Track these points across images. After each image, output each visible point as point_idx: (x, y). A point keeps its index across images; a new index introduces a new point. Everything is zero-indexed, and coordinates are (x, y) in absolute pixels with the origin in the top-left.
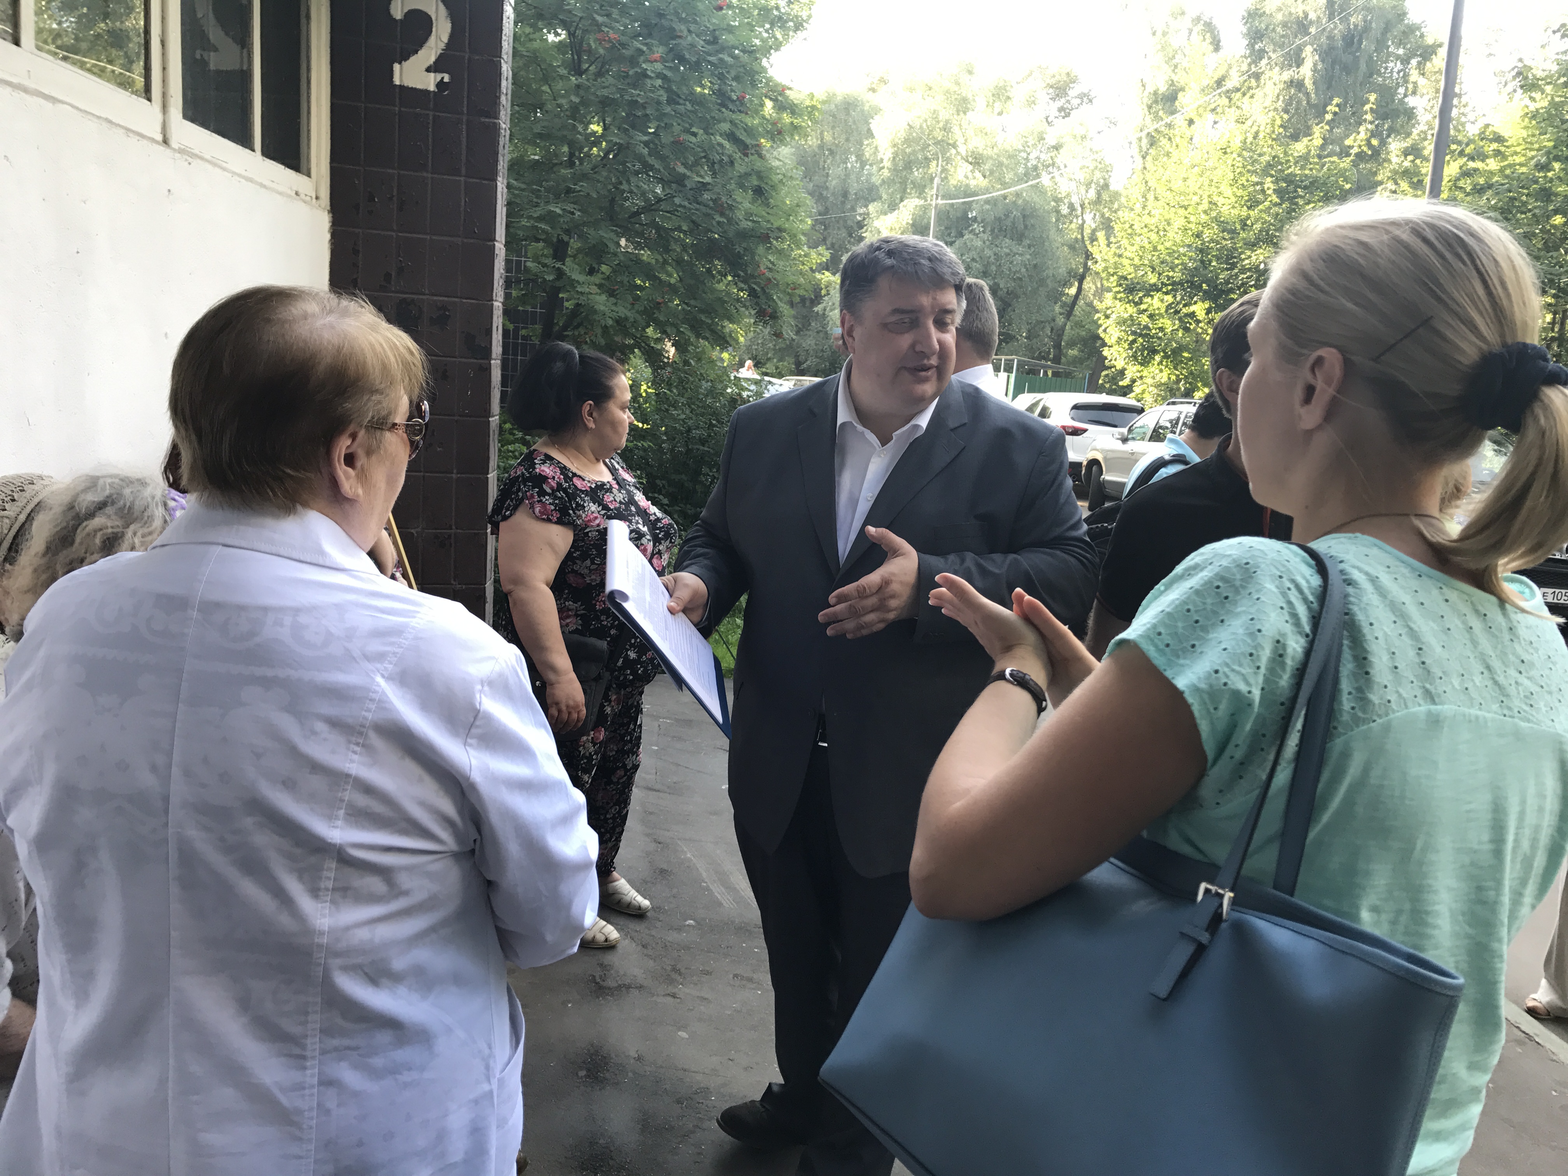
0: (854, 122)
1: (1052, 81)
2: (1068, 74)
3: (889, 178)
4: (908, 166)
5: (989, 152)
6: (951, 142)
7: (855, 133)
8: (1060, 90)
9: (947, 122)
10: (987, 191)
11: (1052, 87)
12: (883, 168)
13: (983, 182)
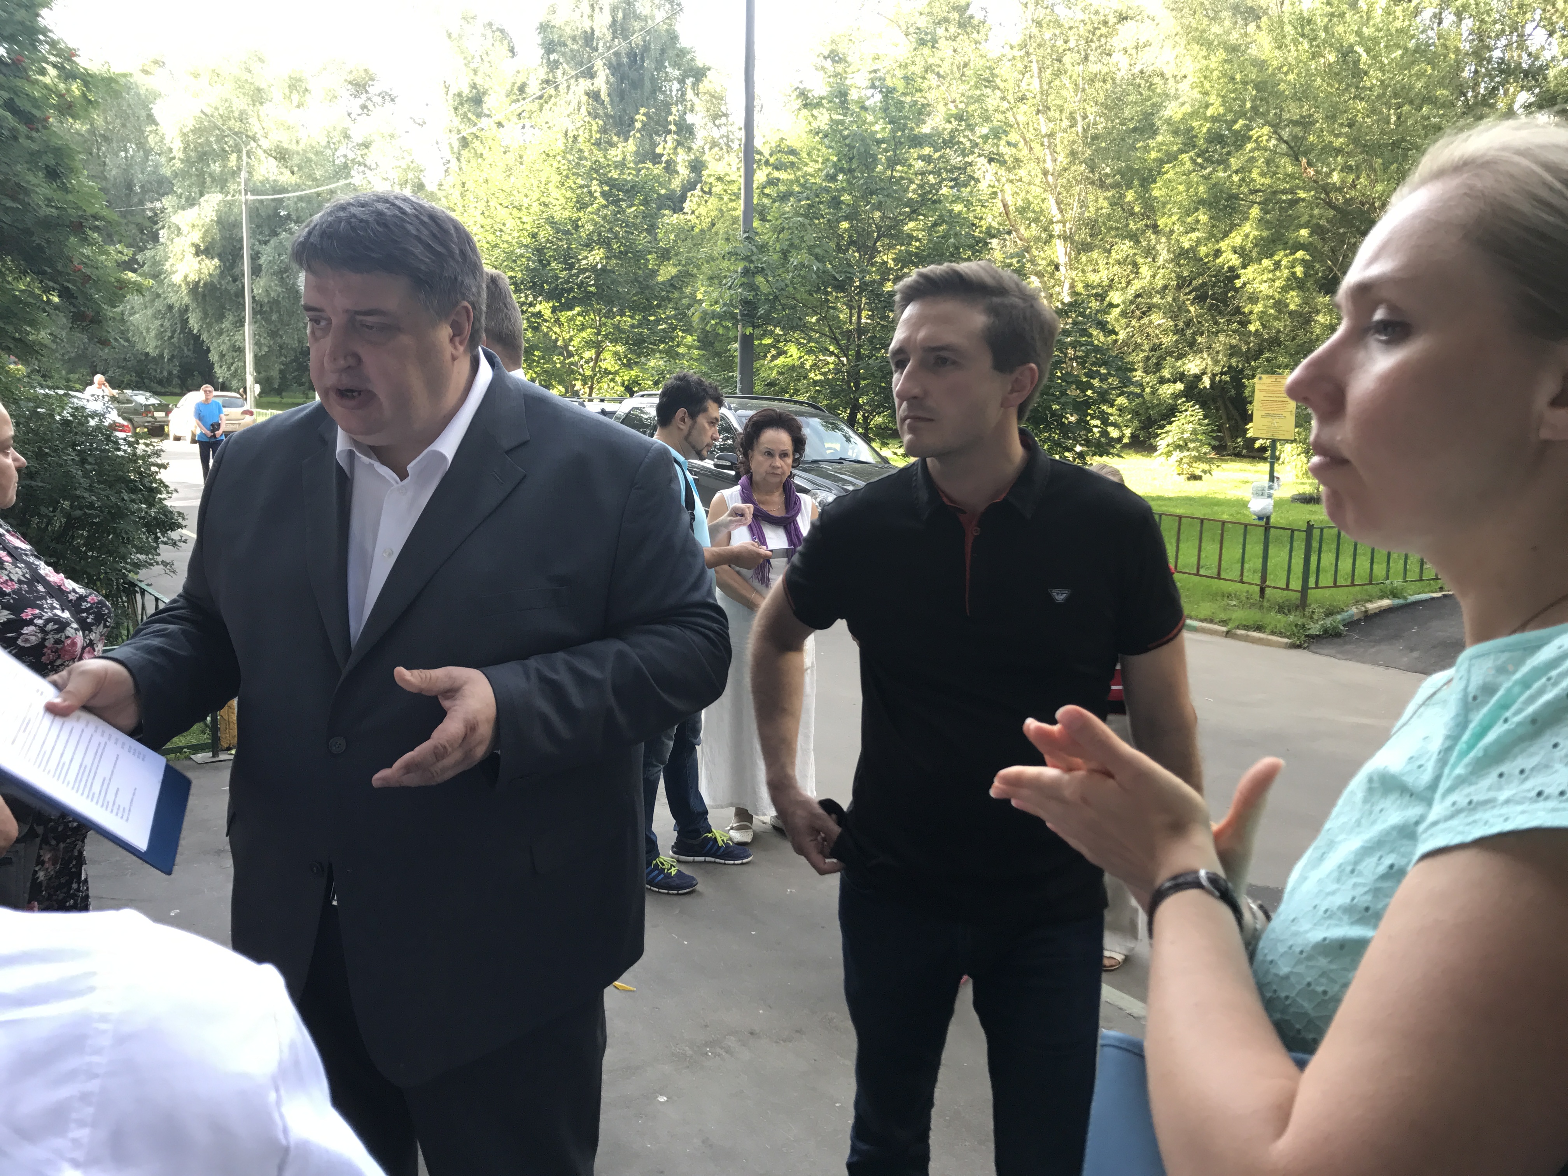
0: (129, 105)
1: (350, 78)
2: (366, 70)
3: (182, 170)
4: (204, 156)
5: (293, 147)
6: (249, 133)
7: (132, 119)
8: (359, 87)
9: (242, 112)
10: (297, 187)
11: (350, 83)
12: (174, 158)
13: (294, 180)
